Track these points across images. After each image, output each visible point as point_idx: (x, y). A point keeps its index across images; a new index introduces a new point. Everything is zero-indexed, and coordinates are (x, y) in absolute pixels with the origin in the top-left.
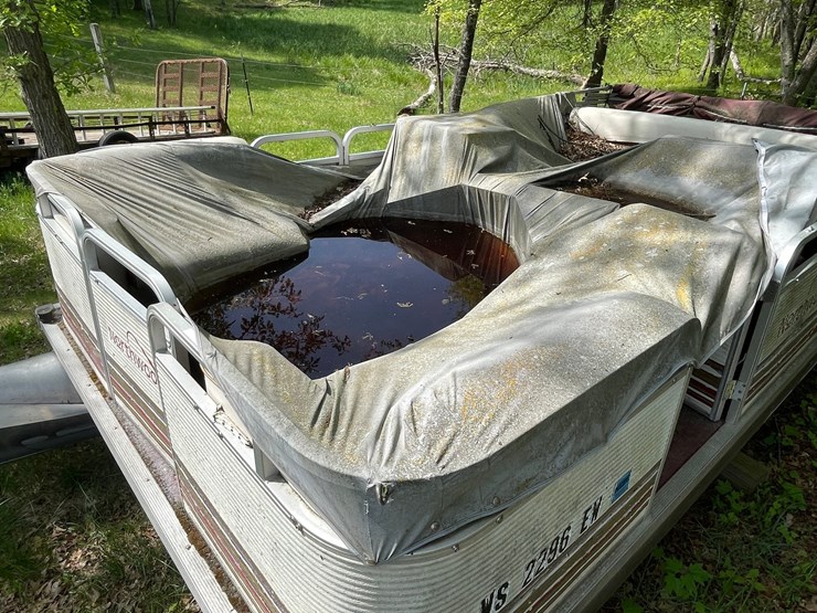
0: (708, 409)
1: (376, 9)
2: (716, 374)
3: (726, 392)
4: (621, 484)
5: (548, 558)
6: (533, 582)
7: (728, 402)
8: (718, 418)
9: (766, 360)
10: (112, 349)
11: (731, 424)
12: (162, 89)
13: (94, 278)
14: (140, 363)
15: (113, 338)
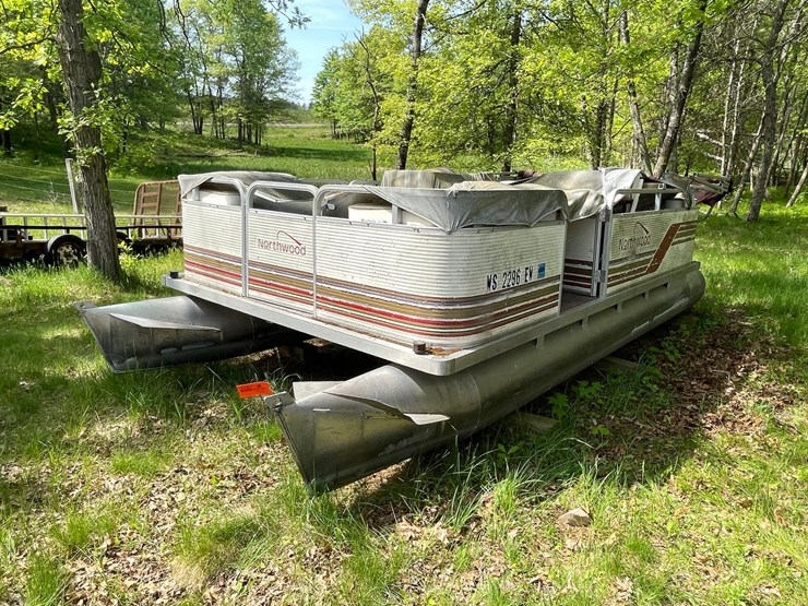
2: (589, 268)
3: (596, 277)
4: (542, 269)
5: (512, 281)
6: (507, 289)
7: (599, 284)
8: (595, 295)
9: (615, 261)
10: (257, 254)
11: (602, 297)
12: (142, 205)
13: (253, 210)
14: (285, 248)
15: (263, 244)
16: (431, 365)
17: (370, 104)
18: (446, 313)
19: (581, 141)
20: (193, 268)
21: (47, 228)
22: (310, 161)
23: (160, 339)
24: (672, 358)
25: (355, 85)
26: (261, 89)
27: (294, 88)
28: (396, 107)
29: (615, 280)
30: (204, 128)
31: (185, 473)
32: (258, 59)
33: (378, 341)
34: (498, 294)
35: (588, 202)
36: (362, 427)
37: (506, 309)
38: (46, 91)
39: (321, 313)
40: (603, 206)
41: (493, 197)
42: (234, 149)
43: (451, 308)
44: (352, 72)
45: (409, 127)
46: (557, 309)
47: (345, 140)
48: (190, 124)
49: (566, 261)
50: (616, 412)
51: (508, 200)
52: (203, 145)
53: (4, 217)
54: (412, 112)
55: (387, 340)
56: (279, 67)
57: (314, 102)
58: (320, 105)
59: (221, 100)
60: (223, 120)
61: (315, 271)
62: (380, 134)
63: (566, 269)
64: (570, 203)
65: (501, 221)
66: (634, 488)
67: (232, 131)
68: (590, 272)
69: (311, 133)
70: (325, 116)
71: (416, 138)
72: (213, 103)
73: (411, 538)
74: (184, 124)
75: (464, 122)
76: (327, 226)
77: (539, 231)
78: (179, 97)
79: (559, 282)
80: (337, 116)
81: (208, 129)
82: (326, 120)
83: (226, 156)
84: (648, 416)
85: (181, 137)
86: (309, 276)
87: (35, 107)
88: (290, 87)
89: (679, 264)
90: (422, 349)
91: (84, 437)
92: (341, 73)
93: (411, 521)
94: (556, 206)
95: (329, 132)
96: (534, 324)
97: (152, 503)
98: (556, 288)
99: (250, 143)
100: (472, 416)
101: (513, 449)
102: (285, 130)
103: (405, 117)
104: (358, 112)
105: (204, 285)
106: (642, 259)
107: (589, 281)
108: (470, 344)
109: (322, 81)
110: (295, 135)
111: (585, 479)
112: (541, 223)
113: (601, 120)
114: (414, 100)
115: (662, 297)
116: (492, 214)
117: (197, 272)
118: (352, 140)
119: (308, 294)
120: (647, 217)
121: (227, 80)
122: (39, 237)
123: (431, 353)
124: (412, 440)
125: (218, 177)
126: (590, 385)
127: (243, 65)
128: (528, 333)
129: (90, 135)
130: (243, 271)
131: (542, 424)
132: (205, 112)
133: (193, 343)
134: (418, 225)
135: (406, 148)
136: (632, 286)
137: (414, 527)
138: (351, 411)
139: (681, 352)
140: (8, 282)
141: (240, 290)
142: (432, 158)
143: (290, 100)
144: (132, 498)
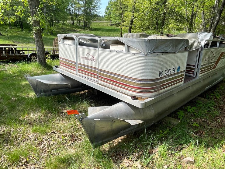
0: (193, 75)
1: (103, 31)
2: (194, 67)
3: (196, 71)
4: (179, 68)
5: (168, 73)
6: (166, 76)
7: (197, 73)
8: (195, 77)
9: (203, 65)
10: (80, 61)
11: (198, 78)
12: (55, 45)
13: (79, 46)
14: (89, 59)
15: (82, 57)
16: (137, 104)
17: (121, 15)
18: (144, 85)
19: (186, 25)
20: (62, 65)
21: (28, 51)
22: (103, 32)
23: (51, 87)
24: (218, 98)
25: (117, 10)
26: (90, 11)
27: (99, 11)
28: (128, 15)
29: (202, 72)
30: (74, 23)
31: (55, 133)
32: (89, 2)
33: (119, 93)
34: (163, 78)
35: (195, 44)
36: (112, 125)
37: (165, 83)
38: (24, 10)
39: (100, 82)
40: (200, 46)
41: (163, 42)
42: (83, 29)
43: (146, 83)
44: (116, 6)
45: (132, 21)
46: (182, 82)
47: (114, 26)
48: (71, 22)
49: (187, 65)
50: (200, 117)
51: (169, 42)
52: (74, 28)
53: (17, 48)
54: (133, 16)
55: (122, 93)
56: (95, 5)
57: (105, 15)
58: (107, 16)
59: (79, 15)
60: (79, 20)
61: (98, 68)
62: (124, 23)
63: (187, 68)
64: (190, 44)
65: (166, 51)
66: (209, 149)
67: (82, 24)
68: (194, 69)
69: (104, 24)
70: (108, 19)
71: (134, 25)
72: (77, 16)
73: (128, 166)
74: (69, 22)
75: (149, 19)
76: (103, 52)
77: (178, 55)
78: (68, 14)
79: (184, 73)
80: (112, 19)
81: (75, 23)
82: (108, 20)
83: (80, 31)
84: (212, 119)
85: (68, 25)
86: (96, 69)
87: (22, 15)
88: (98, 10)
89: (222, 66)
90: (134, 98)
91: (27, 118)
92: (113, 6)
93: (128, 158)
94: (185, 45)
95: (109, 24)
96: (175, 88)
97: (42, 144)
98: (183, 75)
99: (87, 27)
100: (151, 120)
101: (165, 132)
102: (97, 23)
103: (131, 18)
104: (117, 18)
105: (65, 70)
106: (211, 64)
107: (193, 72)
108: (152, 96)
109: (107, 9)
110: (100, 25)
111: (192, 145)
112: (180, 52)
113: (192, 18)
114: (134, 12)
115: (215, 77)
116: (163, 48)
117: (63, 66)
118: (116, 26)
119: (96, 75)
120: (214, 50)
121: (81, 9)
122: (27, 53)
123: (138, 99)
124: (129, 129)
125: (69, 35)
126: (192, 108)
127: (85, 4)
128: (172, 91)
129: (37, 23)
130: (76, 66)
131: (175, 122)
132: (75, 18)
133: (62, 88)
134: (135, 52)
135: (131, 27)
136: (207, 73)
137: (130, 162)
138: (108, 120)
139: (220, 95)
140: (17, 66)
141: (75, 72)
142: (139, 31)
143: (99, 14)
144: (37, 142)
